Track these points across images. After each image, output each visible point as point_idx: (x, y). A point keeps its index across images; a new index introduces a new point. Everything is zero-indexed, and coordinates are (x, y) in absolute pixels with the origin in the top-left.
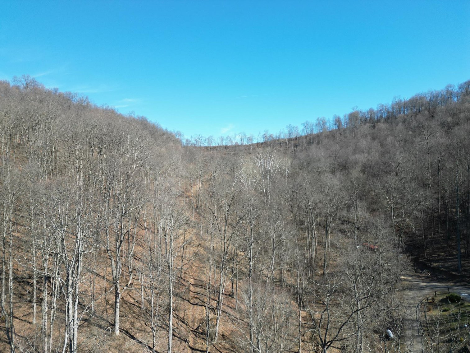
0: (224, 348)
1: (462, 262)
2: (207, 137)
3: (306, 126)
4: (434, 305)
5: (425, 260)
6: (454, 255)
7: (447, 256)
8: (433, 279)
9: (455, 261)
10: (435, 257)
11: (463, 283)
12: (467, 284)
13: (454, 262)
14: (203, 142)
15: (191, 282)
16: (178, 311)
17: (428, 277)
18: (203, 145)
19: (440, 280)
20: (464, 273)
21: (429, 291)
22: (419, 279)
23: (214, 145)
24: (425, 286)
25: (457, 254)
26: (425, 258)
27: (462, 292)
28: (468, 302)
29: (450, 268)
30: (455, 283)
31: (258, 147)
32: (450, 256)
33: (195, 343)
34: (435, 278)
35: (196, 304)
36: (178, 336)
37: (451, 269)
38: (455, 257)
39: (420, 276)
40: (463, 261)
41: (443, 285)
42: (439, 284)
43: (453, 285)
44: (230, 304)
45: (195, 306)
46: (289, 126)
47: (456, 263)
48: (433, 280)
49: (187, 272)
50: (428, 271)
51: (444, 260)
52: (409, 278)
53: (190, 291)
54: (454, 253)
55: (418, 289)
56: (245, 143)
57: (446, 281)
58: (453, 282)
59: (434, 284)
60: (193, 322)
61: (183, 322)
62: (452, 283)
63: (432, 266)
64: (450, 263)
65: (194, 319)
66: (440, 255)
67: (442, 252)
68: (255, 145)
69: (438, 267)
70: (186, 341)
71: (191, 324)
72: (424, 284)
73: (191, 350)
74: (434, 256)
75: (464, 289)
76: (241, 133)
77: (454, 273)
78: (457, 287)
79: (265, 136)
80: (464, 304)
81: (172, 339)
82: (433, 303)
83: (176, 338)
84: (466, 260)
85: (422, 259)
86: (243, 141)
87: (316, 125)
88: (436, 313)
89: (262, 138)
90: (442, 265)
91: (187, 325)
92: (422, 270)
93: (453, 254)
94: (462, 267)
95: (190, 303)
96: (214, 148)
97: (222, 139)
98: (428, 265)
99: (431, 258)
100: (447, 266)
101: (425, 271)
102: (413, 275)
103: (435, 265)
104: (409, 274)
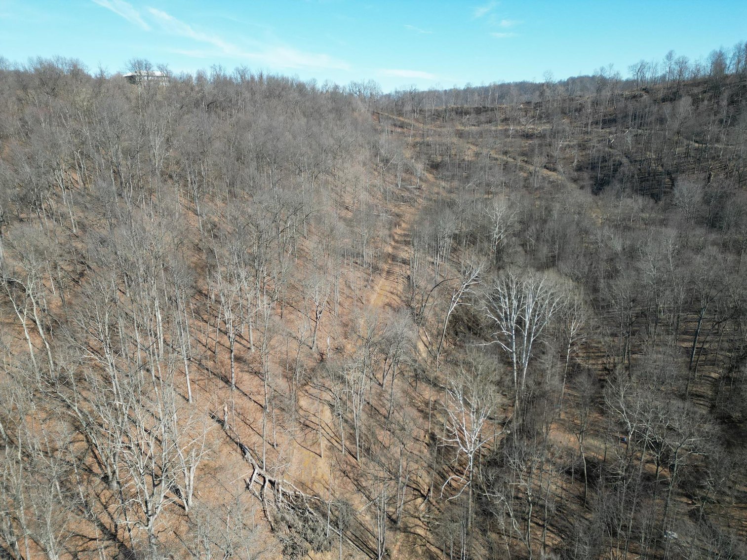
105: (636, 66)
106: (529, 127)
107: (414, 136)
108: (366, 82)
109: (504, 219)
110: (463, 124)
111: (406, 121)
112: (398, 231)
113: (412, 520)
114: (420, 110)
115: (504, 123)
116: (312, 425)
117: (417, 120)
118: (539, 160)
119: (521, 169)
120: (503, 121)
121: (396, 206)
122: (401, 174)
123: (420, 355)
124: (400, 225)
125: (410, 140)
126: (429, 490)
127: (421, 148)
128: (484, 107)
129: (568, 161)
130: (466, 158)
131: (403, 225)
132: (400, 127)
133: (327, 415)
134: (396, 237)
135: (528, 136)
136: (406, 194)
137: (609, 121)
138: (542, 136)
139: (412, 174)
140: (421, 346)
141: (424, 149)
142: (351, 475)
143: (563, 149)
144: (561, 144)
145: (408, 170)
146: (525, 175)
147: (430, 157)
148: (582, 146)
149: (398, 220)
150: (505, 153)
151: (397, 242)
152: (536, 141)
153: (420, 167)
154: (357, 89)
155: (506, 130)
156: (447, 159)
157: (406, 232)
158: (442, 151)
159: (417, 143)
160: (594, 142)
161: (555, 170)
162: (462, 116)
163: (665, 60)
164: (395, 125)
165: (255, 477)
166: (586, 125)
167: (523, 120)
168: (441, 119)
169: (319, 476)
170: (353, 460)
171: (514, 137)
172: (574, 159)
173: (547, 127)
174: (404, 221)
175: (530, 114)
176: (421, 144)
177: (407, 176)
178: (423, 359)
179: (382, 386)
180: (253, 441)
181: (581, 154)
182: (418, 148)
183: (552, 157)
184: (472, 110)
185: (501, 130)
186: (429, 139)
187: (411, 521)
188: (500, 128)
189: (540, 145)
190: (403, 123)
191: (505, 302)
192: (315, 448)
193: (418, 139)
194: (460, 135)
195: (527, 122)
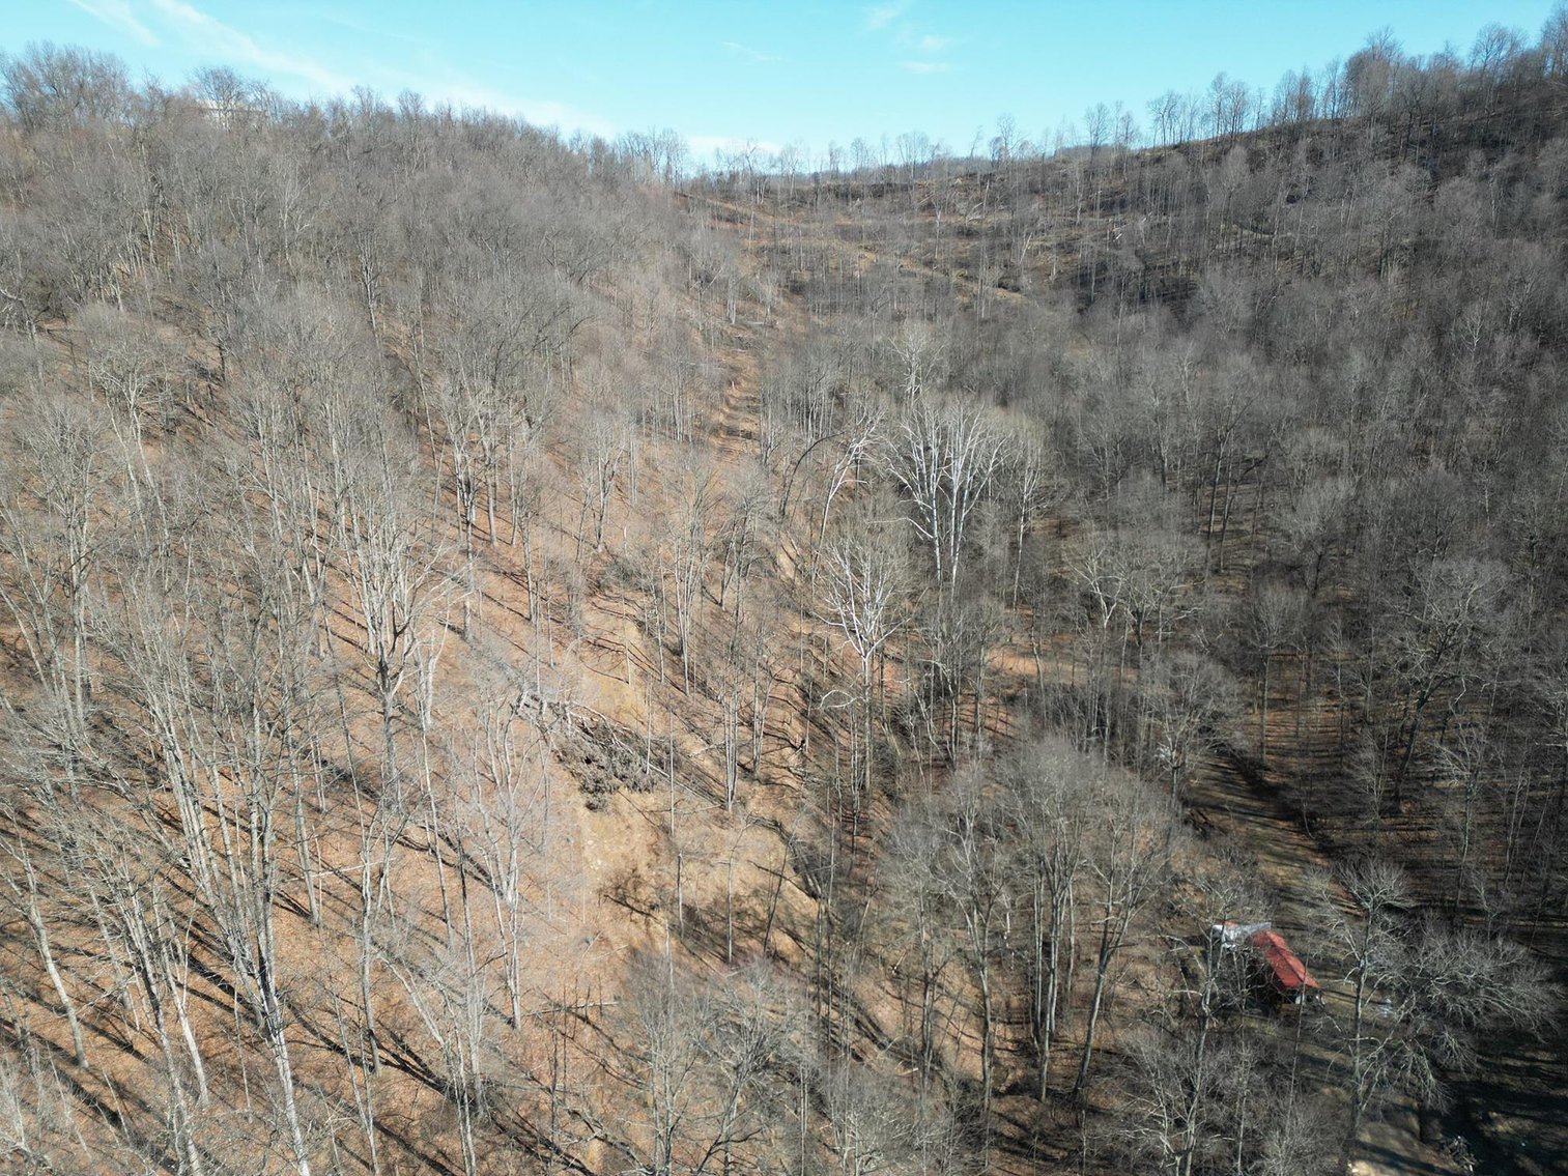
2: (776, 155)
3: (1167, 111)
7: (1560, 1080)
10: (1513, 1071)
39: (1431, 1168)
46: (1095, 111)
50: (1469, 1150)
51: (1543, 1106)
63: (1487, 1133)
64: (1561, 1133)
66: (1532, 1072)
69: (1512, 1146)
74: (1511, 1062)
87: (1208, 116)
90: (1529, 1137)
92: (1449, 1135)
98: (1474, 1115)
99: (1495, 1079)
100: (1547, 1144)
101: (1458, 1142)
102: (1404, 1154)
103: (1503, 1127)
104: (1394, 1145)
105: (1159, 101)
106: (972, 219)
107: (757, 236)
108: (659, 133)
109: (925, 357)
110: (849, 216)
111: (740, 209)
112: (734, 391)
113: (775, 770)
114: (767, 191)
115: (926, 213)
116: (608, 645)
117: (760, 208)
118: (990, 275)
119: (959, 289)
120: (923, 209)
121: (728, 354)
122: (734, 303)
123: (784, 573)
124: (737, 383)
125: (749, 243)
126: (803, 742)
127: (774, 255)
128: (889, 185)
129: (1041, 272)
130: (857, 274)
131: (744, 384)
132: (728, 220)
133: (631, 635)
134: (732, 402)
135: (968, 233)
136: (746, 335)
137: (1112, 204)
138: (997, 232)
139: (756, 301)
140: (783, 560)
141: (777, 259)
142: (678, 711)
143: (1033, 253)
144: (1028, 244)
145: (750, 296)
146: (966, 300)
147: (789, 273)
148: (1067, 248)
149: (734, 375)
150: (929, 264)
151: (735, 408)
152: (984, 243)
153: (769, 291)
154: (642, 147)
155: (931, 224)
156: (820, 275)
157: (749, 395)
158: (812, 262)
159: (763, 249)
160: (1086, 240)
161: (1016, 290)
162: (848, 201)
163: (1211, 91)
164: (720, 218)
165: (525, 699)
166: (1074, 213)
167: (961, 206)
168: (808, 206)
169: (628, 705)
170: (680, 695)
171: (944, 234)
172: (1051, 268)
173: (1006, 217)
174: (745, 379)
175: (973, 195)
176: (771, 250)
177: (748, 305)
178: (789, 579)
179: (721, 605)
180: (516, 658)
181: (1064, 260)
182: (766, 258)
183: (1012, 266)
184: (866, 190)
185: (920, 225)
186: (788, 242)
187: (775, 772)
188: (917, 221)
189: (992, 247)
190: (735, 213)
191: (919, 451)
192: (617, 672)
193: (764, 243)
194: (845, 233)
195: (969, 208)
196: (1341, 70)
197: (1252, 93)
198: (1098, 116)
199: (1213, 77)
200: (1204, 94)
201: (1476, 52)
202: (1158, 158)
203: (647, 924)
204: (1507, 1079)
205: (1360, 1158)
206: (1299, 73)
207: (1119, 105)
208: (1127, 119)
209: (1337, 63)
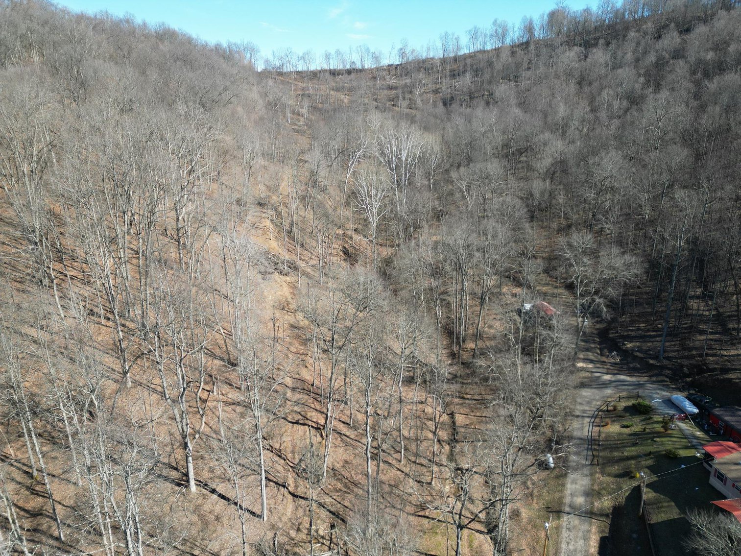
0: (335, 489)
1: (667, 344)
2: (301, 54)
3: (474, 35)
4: (614, 416)
5: (617, 335)
6: (658, 330)
7: (648, 330)
8: (622, 367)
9: (657, 341)
10: (632, 330)
11: (660, 378)
12: (666, 379)
13: (656, 343)
14: (294, 64)
15: (288, 383)
16: (272, 439)
17: (616, 364)
18: (295, 68)
19: (631, 371)
20: (666, 362)
21: (613, 390)
22: (603, 368)
23: (313, 68)
24: (610, 381)
25: (663, 328)
26: (617, 332)
27: (655, 396)
28: (658, 415)
29: (648, 353)
30: (650, 376)
31: (390, 74)
32: (653, 331)
33: (296, 487)
34: (625, 367)
35: (297, 423)
36: (275, 480)
37: (650, 354)
38: (659, 333)
39: (605, 362)
40: (668, 341)
41: (634, 379)
42: (628, 378)
43: (647, 381)
44: (343, 417)
45: (295, 425)
46: (444, 34)
47: (658, 344)
48: (622, 371)
49: (281, 368)
50: (618, 355)
51: (643, 338)
52: (590, 366)
53: (287, 399)
54: (660, 326)
55: (598, 386)
56: (368, 65)
57: (639, 373)
58: (648, 374)
59: (622, 377)
60: (293, 452)
61: (280, 456)
62: (646, 376)
63: (624, 348)
64: (649, 344)
65: (294, 447)
66: (639, 329)
67: (643, 322)
68: (385, 70)
69: (633, 350)
70: (284, 486)
71: (290, 456)
72: (607, 377)
73: (292, 497)
74: (631, 328)
75: (659, 389)
76: (360, 46)
77: (651, 362)
78: (651, 384)
79: (402, 52)
80: (651, 418)
81: (266, 486)
82: (614, 412)
83: (271, 483)
84: (673, 341)
85: (613, 333)
86: (363, 62)
87: (491, 36)
88: (614, 429)
89: (398, 58)
90: (638, 347)
91: (285, 460)
92: (611, 352)
93: (658, 328)
94: (665, 351)
95: (287, 420)
96: (315, 75)
97: (328, 57)
98: (619, 344)
99: (626, 333)
100: (645, 348)
101: (614, 353)
102: (596, 359)
103: (629, 345)
104: (592, 357)
105: (470, 31)
106: (393, 82)
107: (295, 90)
108: (245, 43)
110: (337, 82)
111: (286, 80)
115: (371, 81)
116: (259, 227)
118: (403, 104)
125: (292, 92)
127: (304, 97)
128: (354, 69)
135: (390, 88)
136: (296, 127)
137: (454, 75)
138: (406, 86)
139: (299, 115)
142: (294, 252)
143: (421, 95)
144: (419, 91)
145: (296, 113)
147: (312, 104)
148: (436, 92)
150: (376, 100)
152: (399, 91)
155: (375, 85)
156: (326, 105)
158: (322, 100)
159: (299, 95)
160: (444, 89)
161: (416, 109)
162: (336, 76)
163: (492, 26)
166: (437, 78)
167: (387, 77)
168: (317, 78)
169: (272, 247)
170: (293, 247)
171: (381, 89)
172: (430, 100)
173: (408, 81)
175: (392, 73)
176: (303, 95)
177: (295, 116)
181: (435, 97)
182: (301, 99)
183: (413, 100)
184: (344, 72)
186: (310, 92)
188: (369, 84)
189: (403, 93)
192: (266, 236)
193: (299, 92)
194: (336, 89)
195: (390, 79)
196: (546, 17)
197: (510, 25)
198: (445, 37)
199: (493, 20)
200: (490, 27)
201: (599, 8)
202: (472, 56)
203: (295, 316)
204: (630, 333)
205: (579, 362)
206: (528, 17)
207: (453, 34)
208: (457, 39)
209: (544, 14)
